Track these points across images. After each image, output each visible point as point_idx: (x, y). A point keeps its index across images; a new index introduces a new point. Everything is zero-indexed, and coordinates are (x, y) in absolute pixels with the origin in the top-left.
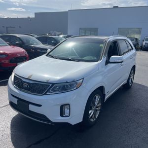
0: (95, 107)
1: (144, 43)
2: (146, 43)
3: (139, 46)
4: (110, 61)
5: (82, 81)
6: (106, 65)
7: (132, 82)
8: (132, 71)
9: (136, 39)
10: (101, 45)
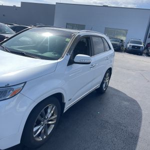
0: (46, 121)
1: (128, 45)
2: (130, 46)
3: (124, 48)
4: (75, 60)
5: (23, 87)
6: (68, 65)
7: (107, 86)
8: (108, 74)
9: (122, 41)
10: (67, 40)
